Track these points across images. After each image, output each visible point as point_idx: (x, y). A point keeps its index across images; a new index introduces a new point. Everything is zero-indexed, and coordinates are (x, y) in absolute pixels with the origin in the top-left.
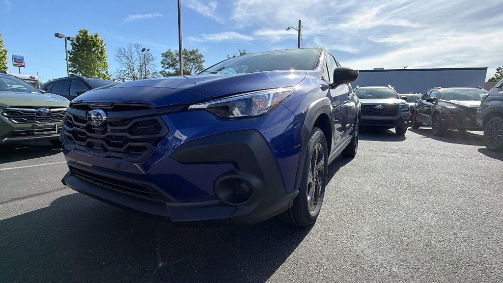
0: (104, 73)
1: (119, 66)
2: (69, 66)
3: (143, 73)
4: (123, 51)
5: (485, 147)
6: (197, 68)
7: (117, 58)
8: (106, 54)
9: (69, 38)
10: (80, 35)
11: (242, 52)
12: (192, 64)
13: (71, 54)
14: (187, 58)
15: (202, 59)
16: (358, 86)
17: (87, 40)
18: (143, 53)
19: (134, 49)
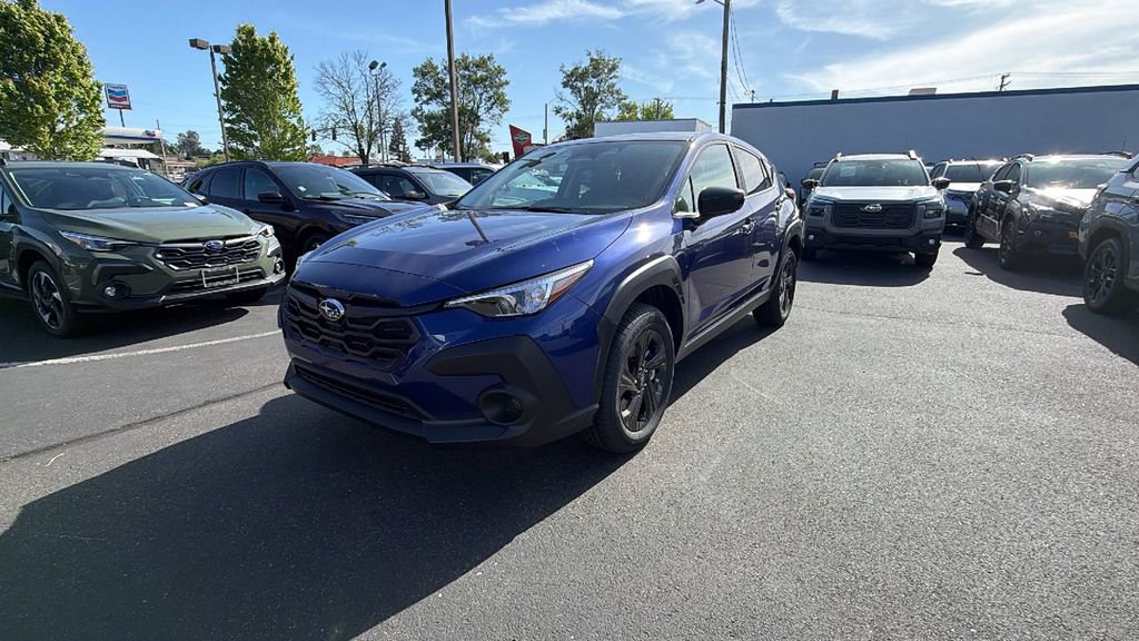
0: (294, 121)
1: (323, 104)
2: (222, 110)
3: (376, 119)
4: (331, 70)
5: (1081, 301)
6: (493, 100)
7: (319, 86)
8: (296, 77)
9: (217, 49)
10: (240, 38)
11: (595, 57)
12: (480, 90)
13: (224, 83)
14: (470, 76)
15: (503, 78)
16: (840, 154)
17: (254, 50)
18: (374, 72)
19: (353, 63)
